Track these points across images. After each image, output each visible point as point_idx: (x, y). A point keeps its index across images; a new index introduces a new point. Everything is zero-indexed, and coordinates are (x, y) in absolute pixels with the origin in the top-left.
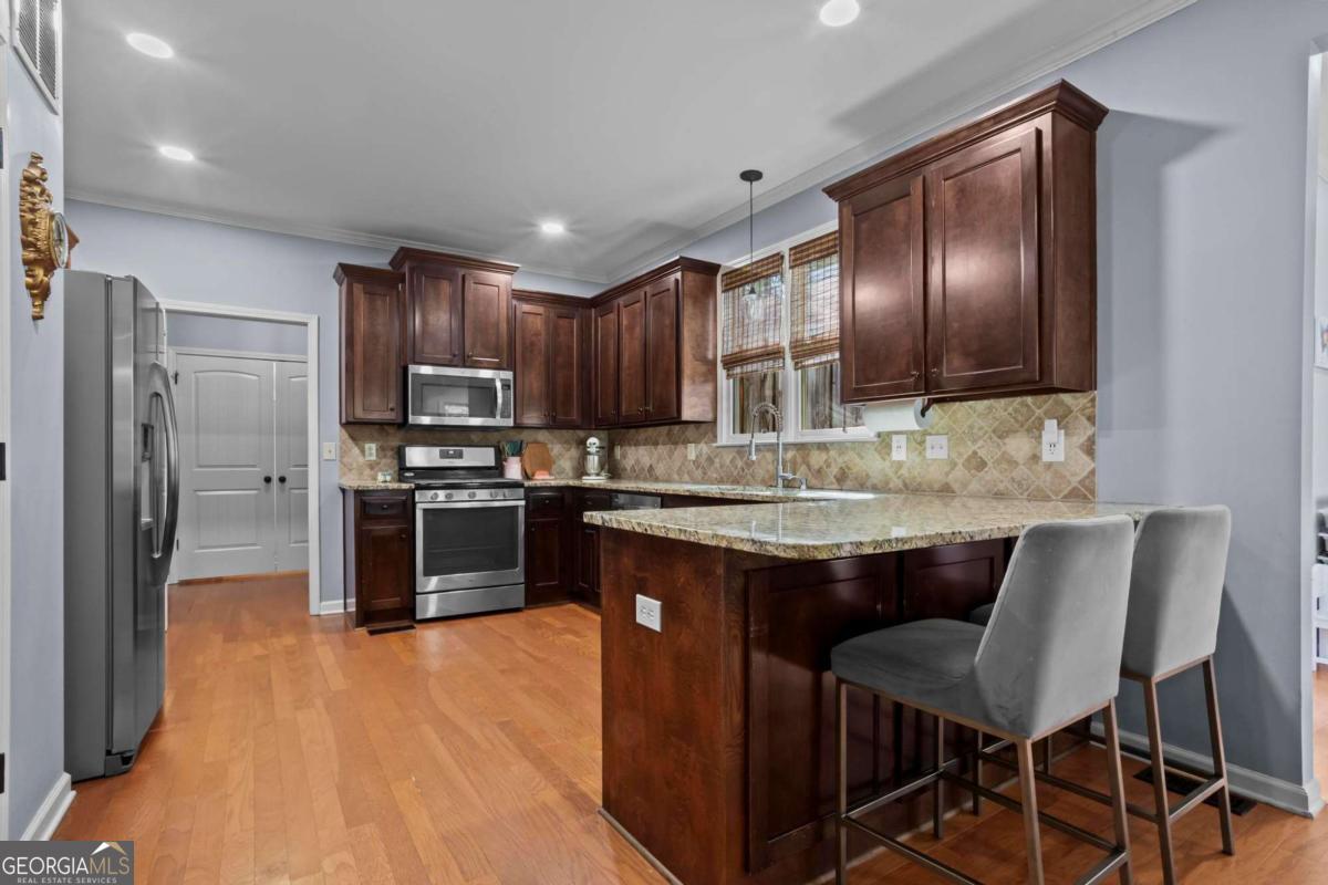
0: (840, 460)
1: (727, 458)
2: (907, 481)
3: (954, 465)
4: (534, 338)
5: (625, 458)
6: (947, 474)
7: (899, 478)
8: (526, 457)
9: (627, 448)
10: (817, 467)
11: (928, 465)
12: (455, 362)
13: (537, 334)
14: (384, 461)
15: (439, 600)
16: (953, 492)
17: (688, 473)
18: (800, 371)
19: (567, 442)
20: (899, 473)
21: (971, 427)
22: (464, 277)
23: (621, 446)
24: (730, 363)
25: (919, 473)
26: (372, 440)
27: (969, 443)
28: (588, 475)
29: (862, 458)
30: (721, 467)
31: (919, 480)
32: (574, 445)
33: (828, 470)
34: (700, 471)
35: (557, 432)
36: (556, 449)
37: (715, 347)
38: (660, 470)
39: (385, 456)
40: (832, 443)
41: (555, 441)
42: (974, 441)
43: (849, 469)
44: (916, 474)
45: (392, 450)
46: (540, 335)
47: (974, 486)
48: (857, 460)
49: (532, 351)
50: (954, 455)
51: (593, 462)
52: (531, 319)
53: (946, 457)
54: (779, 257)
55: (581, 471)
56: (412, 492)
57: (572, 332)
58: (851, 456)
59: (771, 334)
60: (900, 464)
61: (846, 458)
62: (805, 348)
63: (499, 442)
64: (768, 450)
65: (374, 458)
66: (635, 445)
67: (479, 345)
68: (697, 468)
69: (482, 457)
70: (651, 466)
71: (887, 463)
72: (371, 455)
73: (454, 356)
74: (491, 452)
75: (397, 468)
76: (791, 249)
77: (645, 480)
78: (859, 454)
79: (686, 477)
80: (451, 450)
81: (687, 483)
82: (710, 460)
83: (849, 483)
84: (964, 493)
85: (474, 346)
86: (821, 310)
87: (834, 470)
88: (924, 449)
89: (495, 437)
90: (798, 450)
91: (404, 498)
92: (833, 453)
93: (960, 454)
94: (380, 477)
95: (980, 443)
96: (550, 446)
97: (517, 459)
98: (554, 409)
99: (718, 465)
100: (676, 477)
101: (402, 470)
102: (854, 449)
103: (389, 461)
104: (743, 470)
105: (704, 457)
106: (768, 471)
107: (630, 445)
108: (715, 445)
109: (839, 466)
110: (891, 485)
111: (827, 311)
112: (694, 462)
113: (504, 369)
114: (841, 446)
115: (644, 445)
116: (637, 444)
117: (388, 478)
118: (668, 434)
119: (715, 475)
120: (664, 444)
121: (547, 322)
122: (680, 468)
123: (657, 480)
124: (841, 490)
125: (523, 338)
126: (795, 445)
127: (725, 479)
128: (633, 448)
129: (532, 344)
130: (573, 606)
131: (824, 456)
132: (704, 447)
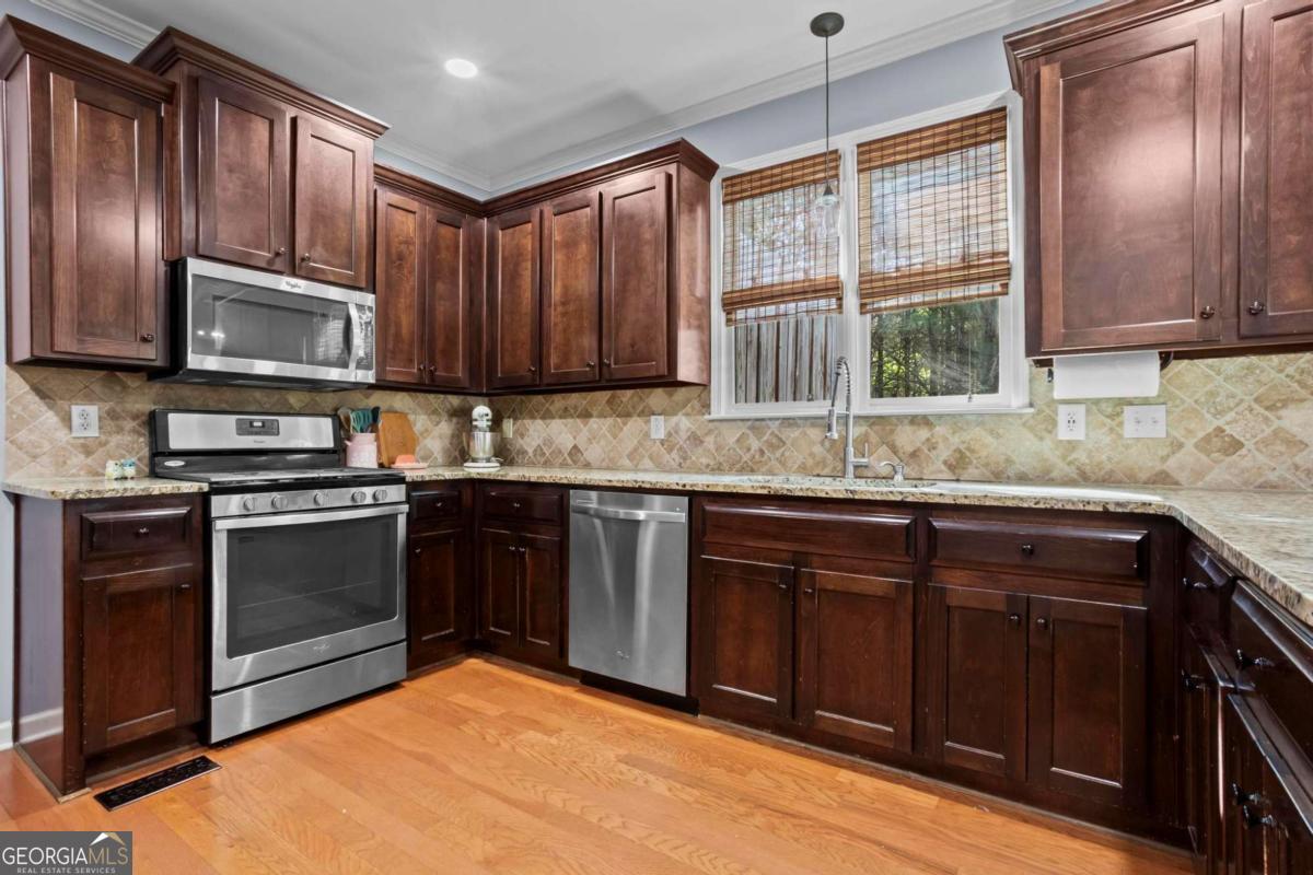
0: (955, 440)
1: (731, 436)
2: (1087, 469)
3: (1178, 446)
4: (403, 247)
5: (522, 436)
6: (1164, 459)
7: (1069, 464)
8: (381, 433)
9: (527, 422)
10: (910, 449)
11: (1127, 447)
12: (278, 265)
13: (408, 242)
14: (115, 439)
15: (258, 696)
16: (1177, 483)
17: (651, 458)
18: (869, 316)
19: (435, 412)
20: (1069, 459)
21: (1212, 394)
22: (294, 121)
23: (515, 419)
24: (731, 304)
25: (1109, 459)
26: (89, 398)
27: (1208, 416)
28: (474, 460)
29: (998, 436)
30: (719, 448)
31: (1108, 467)
32: (445, 417)
33: (933, 454)
34: (674, 454)
35: (421, 397)
36: (420, 421)
37: (708, 280)
38: (593, 453)
39: (120, 430)
40: (940, 416)
41: (419, 410)
42: (1219, 413)
43: (972, 451)
44: (1104, 457)
45: (135, 417)
46: (414, 244)
47: (1217, 475)
48: (989, 439)
49: (400, 267)
50: (1178, 434)
51: (483, 441)
52: (399, 216)
53: (1164, 435)
54: (834, 157)
55: (462, 455)
56: (204, 499)
57: (458, 247)
58: (976, 434)
59: (821, 262)
60: (1072, 445)
61: (966, 436)
62: (887, 283)
63: (336, 410)
64: (813, 425)
65: (93, 432)
66: (543, 418)
67: (319, 242)
68: (670, 451)
69: (311, 432)
70: (575, 447)
71: (1047, 444)
72: (85, 427)
73: (278, 254)
74: (326, 424)
75: (146, 452)
76: (859, 146)
77: (564, 465)
78: (991, 432)
79: (647, 463)
80: (258, 421)
81: (646, 470)
82: (696, 440)
83: (972, 472)
84: (1200, 484)
85: (311, 244)
86: (916, 232)
87: (944, 453)
88: (1121, 424)
89: (329, 400)
90: (870, 426)
91: (183, 511)
92: (939, 429)
93: (1190, 432)
94: (112, 470)
95: (1230, 416)
96: (411, 417)
97: (369, 437)
98: (432, 361)
99: (712, 447)
100: (627, 462)
101: (158, 456)
102: (981, 424)
103: (128, 438)
104: (762, 452)
105: (684, 435)
106: (812, 455)
107: (533, 417)
108: (707, 417)
109: (953, 448)
110: (1054, 474)
111: (929, 232)
112: (662, 442)
113: (360, 289)
114: (956, 420)
115: (561, 417)
116: (547, 416)
117: (130, 471)
118: (609, 402)
119: (704, 461)
120: (602, 415)
121: (422, 226)
122: (636, 450)
123: (587, 466)
124: (958, 480)
125: (388, 245)
126: (866, 418)
127: (726, 466)
128: (539, 422)
129: (401, 257)
130: (474, 663)
131: (924, 433)
132: (684, 423)
